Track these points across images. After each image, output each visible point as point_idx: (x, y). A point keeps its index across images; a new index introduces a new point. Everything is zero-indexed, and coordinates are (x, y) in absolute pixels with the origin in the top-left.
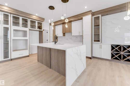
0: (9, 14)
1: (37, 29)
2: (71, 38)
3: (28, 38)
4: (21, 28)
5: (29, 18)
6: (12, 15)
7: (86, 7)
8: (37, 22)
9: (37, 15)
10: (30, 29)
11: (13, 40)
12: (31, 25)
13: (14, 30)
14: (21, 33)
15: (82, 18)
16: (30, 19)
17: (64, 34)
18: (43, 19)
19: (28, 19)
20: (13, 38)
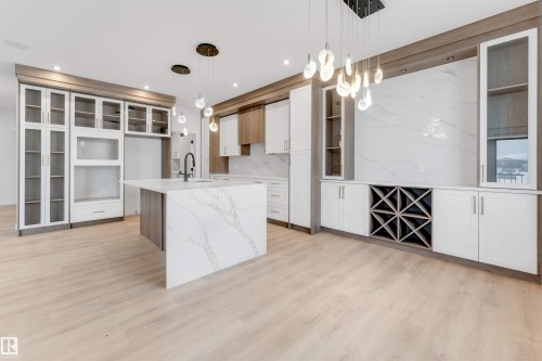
0: (66, 94)
1: (149, 132)
2: (267, 163)
3: (119, 162)
4: (99, 131)
5: (125, 100)
6: (74, 95)
7: (286, 62)
8: (149, 109)
9: (147, 88)
10: (127, 132)
11: (76, 167)
12: (130, 123)
13: (79, 139)
14: (102, 148)
15: (288, 93)
16: (128, 104)
17: (245, 149)
18: (171, 100)
19: (121, 103)
20: (75, 162)
